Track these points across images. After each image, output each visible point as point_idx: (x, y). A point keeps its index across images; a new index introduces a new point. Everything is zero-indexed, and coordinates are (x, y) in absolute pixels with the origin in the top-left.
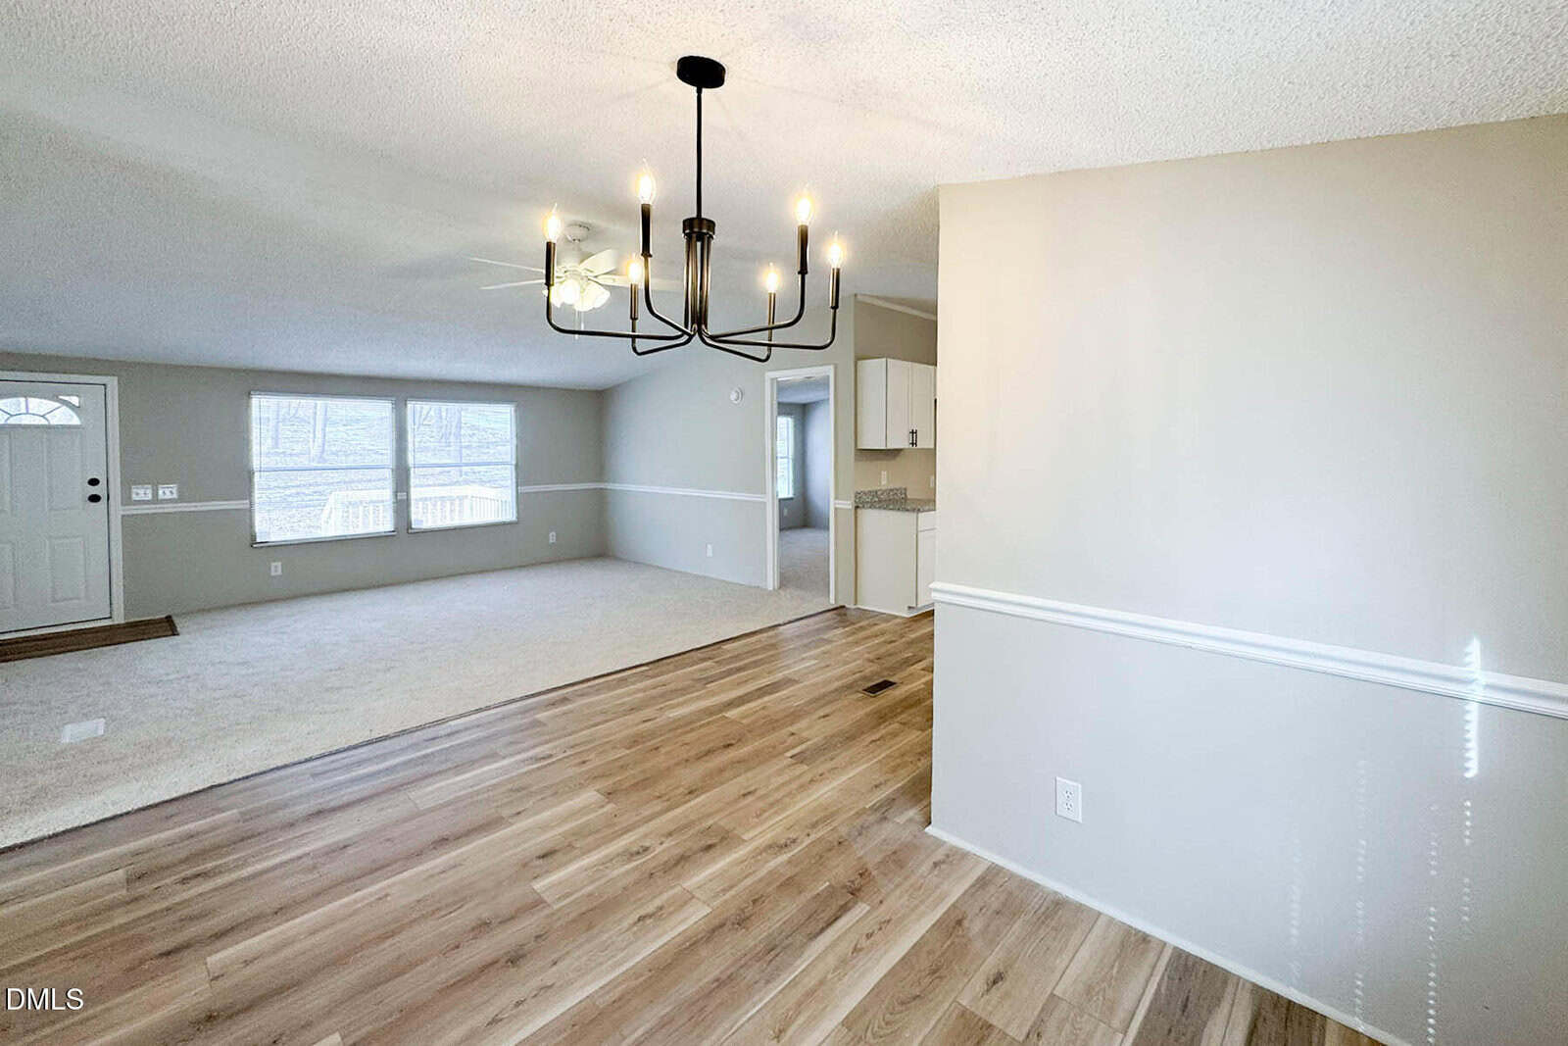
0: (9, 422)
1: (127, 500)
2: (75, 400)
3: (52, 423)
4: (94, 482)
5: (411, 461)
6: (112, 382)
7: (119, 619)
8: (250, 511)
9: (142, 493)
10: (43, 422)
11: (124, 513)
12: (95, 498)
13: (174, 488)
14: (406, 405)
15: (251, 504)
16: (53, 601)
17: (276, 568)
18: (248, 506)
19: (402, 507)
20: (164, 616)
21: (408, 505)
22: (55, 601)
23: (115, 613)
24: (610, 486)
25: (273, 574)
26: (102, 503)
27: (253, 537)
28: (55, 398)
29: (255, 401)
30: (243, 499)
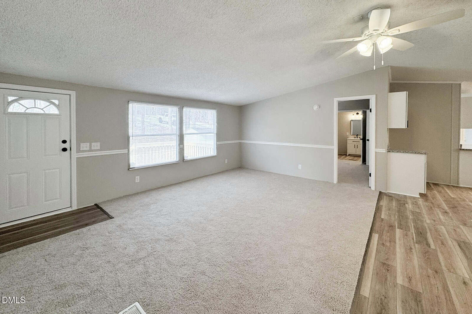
0: (26, 112)
1: (79, 151)
2: (56, 102)
3: (46, 113)
4: (64, 142)
5: (184, 132)
6: (73, 94)
7: (75, 208)
8: (128, 153)
9: (85, 146)
10: (42, 112)
11: (77, 156)
12: (64, 150)
13: (99, 144)
14: (183, 109)
15: (129, 151)
16: (45, 201)
17: (138, 179)
18: (127, 152)
19: (181, 151)
20: (94, 204)
21: (183, 150)
22: (46, 201)
23: (73, 205)
24: (243, 141)
25: (136, 182)
26: (68, 151)
27: (129, 165)
28: (48, 100)
29: (131, 105)
30: (125, 149)
